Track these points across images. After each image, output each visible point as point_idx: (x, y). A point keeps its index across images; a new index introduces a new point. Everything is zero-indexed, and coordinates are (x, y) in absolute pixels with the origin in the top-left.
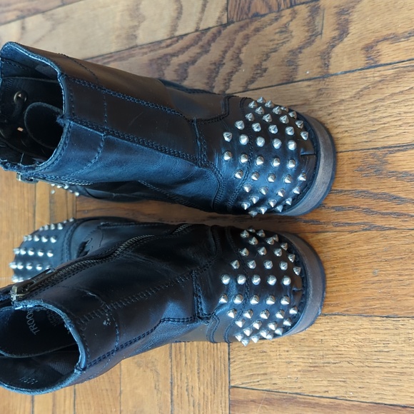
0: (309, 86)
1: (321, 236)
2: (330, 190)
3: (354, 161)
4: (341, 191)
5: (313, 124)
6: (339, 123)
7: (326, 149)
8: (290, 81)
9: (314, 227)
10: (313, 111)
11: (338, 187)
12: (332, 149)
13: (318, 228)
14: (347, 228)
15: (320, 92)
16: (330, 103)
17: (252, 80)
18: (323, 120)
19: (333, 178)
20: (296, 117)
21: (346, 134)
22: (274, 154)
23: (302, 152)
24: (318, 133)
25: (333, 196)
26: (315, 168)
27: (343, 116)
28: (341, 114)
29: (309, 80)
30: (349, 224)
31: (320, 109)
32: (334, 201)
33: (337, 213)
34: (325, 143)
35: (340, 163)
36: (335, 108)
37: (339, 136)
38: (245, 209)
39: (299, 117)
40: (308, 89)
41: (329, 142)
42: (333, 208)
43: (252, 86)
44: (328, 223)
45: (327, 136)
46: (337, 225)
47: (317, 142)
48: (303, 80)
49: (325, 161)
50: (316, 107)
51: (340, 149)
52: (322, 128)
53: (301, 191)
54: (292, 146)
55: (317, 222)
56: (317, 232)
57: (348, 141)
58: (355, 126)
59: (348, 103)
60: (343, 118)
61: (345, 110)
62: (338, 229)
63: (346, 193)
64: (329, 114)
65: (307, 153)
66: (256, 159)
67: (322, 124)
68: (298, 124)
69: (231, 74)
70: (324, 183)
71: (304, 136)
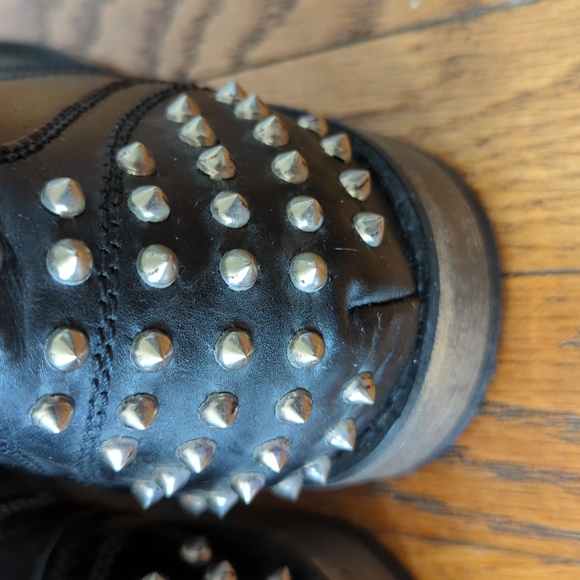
0: (418, 48)
1: (450, 556)
2: (480, 404)
3: (565, 308)
4: (519, 413)
5: (416, 179)
6: (514, 173)
7: (462, 271)
8: (360, 33)
9: (425, 521)
10: (428, 130)
11: (510, 395)
12: (485, 267)
13: (441, 526)
14: (535, 544)
15: (451, 68)
16: (483, 103)
17: (255, 36)
18: (461, 160)
19: (491, 365)
20: (347, 157)
21: (539, 213)
22: (226, 317)
23: (355, 295)
24: (434, 213)
25: (490, 426)
26: (419, 343)
27: (529, 148)
28: (521, 141)
29: (420, 26)
30: (543, 532)
31: (454, 124)
32: (495, 443)
33: (501, 485)
34: (459, 247)
35: (515, 312)
36: (502, 121)
37: (515, 217)
38: (147, 503)
39: (364, 153)
40: (414, 60)
41: (476, 240)
42: (490, 465)
43: (256, 53)
44: (471, 515)
45: (470, 222)
46: (504, 526)
47: (429, 248)
48: (400, 30)
49: (459, 314)
50: (440, 116)
51: (517, 261)
52: (454, 190)
53: (359, 440)
54: (308, 277)
55: (438, 506)
56: (435, 540)
57: (544, 236)
58: (568, 184)
59: (543, 104)
60: (529, 155)
61: (535, 128)
62: (506, 541)
63: (536, 419)
64: (483, 142)
65: (378, 298)
66: (132, 341)
67: (458, 177)
68: (352, 182)
69: (201, 21)
70: (454, 389)
71: (369, 230)
